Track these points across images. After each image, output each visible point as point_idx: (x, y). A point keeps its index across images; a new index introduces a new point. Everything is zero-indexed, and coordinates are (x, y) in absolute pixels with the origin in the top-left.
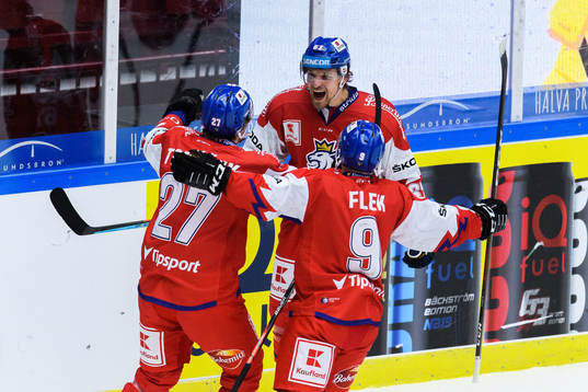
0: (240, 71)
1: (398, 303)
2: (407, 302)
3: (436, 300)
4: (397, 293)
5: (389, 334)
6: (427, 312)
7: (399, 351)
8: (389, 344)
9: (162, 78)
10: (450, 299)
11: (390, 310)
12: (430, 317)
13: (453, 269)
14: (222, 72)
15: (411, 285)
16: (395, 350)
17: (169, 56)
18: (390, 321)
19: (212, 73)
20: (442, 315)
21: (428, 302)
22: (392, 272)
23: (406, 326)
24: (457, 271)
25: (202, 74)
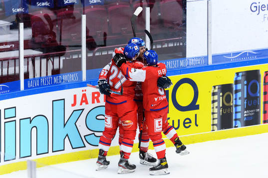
0: (187, 44)
1: (236, 113)
2: (239, 112)
3: (248, 111)
4: (236, 109)
5: (234, 122)
6: (245, 115)
7: (237, 127)
8: (234, 125)
9: (163, 46)
10: (252, 111)
11: (234, 115)
12: (246, 117)
13: (253, 102)
14: (181, 44)
15: (240, 107)
16: (236, 127)
17: (165, 40)
18: (234, 118)
19: (178, 45)
20: (250, 116)
21: (245, 112)
22: (234, 103)
23: (239, 120)
24: (254, 102)
25: (175, 45)
